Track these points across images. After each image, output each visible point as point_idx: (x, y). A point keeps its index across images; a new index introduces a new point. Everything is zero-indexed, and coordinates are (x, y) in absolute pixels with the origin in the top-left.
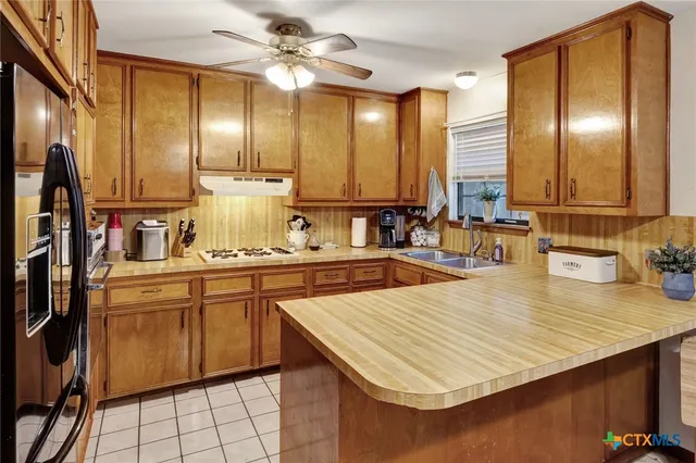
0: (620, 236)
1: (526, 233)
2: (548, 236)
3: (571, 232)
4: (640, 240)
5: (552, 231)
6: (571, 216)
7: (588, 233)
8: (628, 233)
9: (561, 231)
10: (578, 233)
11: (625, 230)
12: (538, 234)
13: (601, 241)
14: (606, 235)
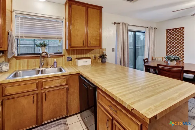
0: (88, 53)
1: (62, 56)
2: (70, 56)
3: (77, 54)
4: (92, 54)
5: (71, 55)
6: (77, 50)
7: (81, 54)
8: (90, 53)
9: (74, 54)
10: (79, 54)
11: (89, 52)
12: (67, 56)
13: (84, 55)
14: (85, 54)
